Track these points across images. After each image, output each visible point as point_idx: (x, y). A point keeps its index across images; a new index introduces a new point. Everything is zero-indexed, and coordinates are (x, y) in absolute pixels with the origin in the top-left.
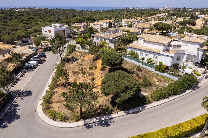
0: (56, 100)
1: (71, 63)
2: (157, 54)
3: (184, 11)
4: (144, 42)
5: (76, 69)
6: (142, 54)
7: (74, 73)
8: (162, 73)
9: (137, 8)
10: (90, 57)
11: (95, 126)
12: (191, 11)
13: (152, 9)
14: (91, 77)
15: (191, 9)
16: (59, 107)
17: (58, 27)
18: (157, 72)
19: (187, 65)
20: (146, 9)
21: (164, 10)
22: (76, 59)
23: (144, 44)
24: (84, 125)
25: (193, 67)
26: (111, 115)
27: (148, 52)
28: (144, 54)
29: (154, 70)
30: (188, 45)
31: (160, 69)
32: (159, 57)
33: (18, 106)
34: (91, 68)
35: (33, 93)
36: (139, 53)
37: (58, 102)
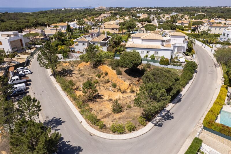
0: (100, 116)
1: (68, 75)
2: (157, 50)
3: (119, 11)
4: (142, 41)
6: (143, 52)
8: (167, 65)
9: (69, 9)
10: (85, 65)
11: (164, 122)
12: (125, 10)
13: (88, 9)
14: (109, 84)
15: (124, 8)
16: (112, 121)
17: (13, 36)
18: (162, 66)
19: (178, 56)
20: (81, 9)
21: (100, 10)
23: (142, 43)
24: (155, 125)
25: (183, 56)
26: (166, 109)
27: (149, 49)
28: (145, 52)
29: (160, 64)
30: (176, 38)
31: (165, 62)
32: (159, 52)
34: (100, 76)
36: (140, 51)
37: (105, 117)
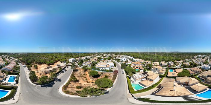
0: (70, 87)
1: (76, 72)
5: (79, 75)
7: (78, 76)
10: (82, 70)
14: (85, 78)
22: (78, 70)
28: (102, 68)
32: (106, 68)
33: (54, 83)
34: (84, 75)
35: (61, 81)
37: (71, 88)
